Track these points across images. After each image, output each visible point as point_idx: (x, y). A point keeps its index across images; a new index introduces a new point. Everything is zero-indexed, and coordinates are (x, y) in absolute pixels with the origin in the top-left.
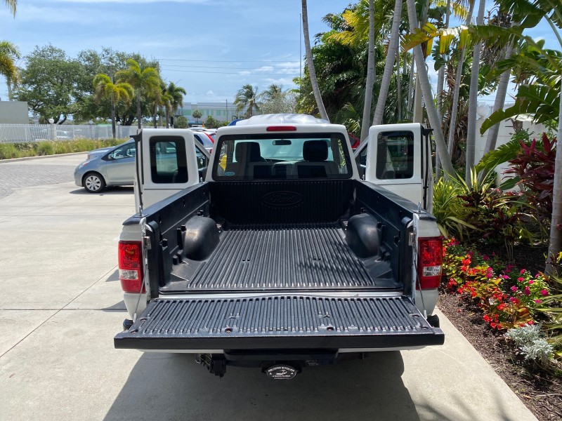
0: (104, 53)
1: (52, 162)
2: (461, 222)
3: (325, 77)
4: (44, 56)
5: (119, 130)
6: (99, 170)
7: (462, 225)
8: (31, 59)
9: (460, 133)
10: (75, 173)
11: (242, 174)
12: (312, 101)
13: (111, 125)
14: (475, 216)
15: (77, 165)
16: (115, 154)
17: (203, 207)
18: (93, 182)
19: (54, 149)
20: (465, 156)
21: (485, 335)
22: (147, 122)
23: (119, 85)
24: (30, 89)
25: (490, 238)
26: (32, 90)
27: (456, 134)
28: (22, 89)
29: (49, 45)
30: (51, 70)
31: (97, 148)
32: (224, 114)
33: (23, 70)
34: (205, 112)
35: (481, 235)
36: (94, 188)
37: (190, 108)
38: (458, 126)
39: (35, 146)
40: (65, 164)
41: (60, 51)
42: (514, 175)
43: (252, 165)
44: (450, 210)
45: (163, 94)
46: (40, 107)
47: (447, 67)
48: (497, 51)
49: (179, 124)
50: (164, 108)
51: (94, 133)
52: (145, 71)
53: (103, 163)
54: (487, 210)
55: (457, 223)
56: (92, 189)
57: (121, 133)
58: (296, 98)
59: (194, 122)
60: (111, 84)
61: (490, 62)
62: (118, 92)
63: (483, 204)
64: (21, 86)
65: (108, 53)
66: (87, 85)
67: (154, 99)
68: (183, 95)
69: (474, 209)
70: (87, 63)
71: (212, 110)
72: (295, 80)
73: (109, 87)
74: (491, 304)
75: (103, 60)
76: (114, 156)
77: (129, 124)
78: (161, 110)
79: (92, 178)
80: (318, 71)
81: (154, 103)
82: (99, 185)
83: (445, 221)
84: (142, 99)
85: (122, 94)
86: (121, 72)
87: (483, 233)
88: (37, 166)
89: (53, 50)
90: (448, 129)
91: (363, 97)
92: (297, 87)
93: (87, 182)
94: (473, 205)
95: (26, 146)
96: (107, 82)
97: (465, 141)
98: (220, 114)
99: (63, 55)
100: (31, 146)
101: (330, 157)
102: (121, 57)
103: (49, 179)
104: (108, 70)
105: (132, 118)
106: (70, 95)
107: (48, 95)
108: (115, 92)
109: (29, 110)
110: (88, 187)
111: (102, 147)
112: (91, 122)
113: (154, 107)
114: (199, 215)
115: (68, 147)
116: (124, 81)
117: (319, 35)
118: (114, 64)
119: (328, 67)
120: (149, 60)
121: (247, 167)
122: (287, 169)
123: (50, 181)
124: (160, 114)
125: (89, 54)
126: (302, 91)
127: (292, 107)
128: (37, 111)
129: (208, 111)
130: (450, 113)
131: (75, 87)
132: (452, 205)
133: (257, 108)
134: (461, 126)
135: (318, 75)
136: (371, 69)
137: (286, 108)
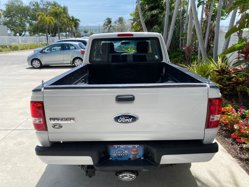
0: (41, 2)
1: (19, 54)
3: (145, 12)
4: (13, 4)
6: (39, 58)
8: (7, 5)
9: (210, 39)
10: (28, 59)
11: (106, 60)
12: (139, 24)
13: (46, 37)
14: (221, 80)
15: (28, 55)
17: (84, 78)
18: (36, 64)
19: (20, 48)
20: (212, 50)
21: (232, 144)
22: (63, 35)
24: (8, 20)
25: (230, 92)
27: (208, 39)
28: (4, 20)
30: (16, 11)
31: (40, 47)
33: (4, 11)
34: (89, 30)
36: (37, 67)
37: (82, 28)
38: (209, 36)
39: (10, 47)
42: (241, 59)
43: (111, 55)
45: (69, 21)
46: (13, 28)
47: (205, 6)
49: (77, 36)
50: (71, 29)
51: (38, 40)
53: (40, 55)
54: (228, 77)
56: (36, 67)
57: (51, 40)
58: (131, 23)
59: (84, 35)
60: (45, 17)
61: (226, 4)
62: (48, 21)
63: (226, 74)
64: (4, 18)
66: (34, 18)
68: (79, 22)
69: (221, 77)
70: (33, 7)
71: (93, 29)
73: (44, 19)
74: (236, 128)
75: (40, 6)
76: (46, 51)
77: (54, 36)
78: (69, 29)
79: (35, 62)
80: (142, 9)
82: (39, 65)
84: (60, 25)
86: (49, 11)
87: (226, 89)
88: (11, 56)
89: (17, 1)
91: (164, 22)
92: (132, 18)
93: (33, 63)
94: (221, 75)
95: (6, 47)
96: (43, 16)
97: (212, 43)
98: (96, 31)
99: (22, 3)
100: (8, 46)
101: (150, 51)
104: (44, 10)
105: (56, 33)
106: (26, 23)
107: (16, 22)
108: (46, 21)
109: (8, 29)
110: (34, 66)
112: (36, 35)
113: (66, 28)
114: (82, 82)
115: (26, 47)
116: (50, 16)
118: (46, 7)
119: (147, 7)
120: (62, 6)
121: (108, 56)
122: (128, 57)
123: (16, 63)
124: (68, 31)
125: (34, 3)
126: (134, 20)
127: (129, 28)
128: (12, 30)
129: (91, 30)
130: (206, 29)
131: (29, 19)
132: (210, 75)
133: (113, 27)
134: (211, 36)
135: (142, 11)
136: (168, 7)
137: (126, 28)
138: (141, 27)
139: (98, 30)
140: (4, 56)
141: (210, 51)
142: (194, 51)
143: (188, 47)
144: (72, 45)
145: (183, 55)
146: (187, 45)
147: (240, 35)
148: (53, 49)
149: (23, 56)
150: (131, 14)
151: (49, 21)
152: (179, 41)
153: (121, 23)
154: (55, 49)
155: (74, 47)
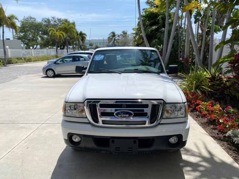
0: (52, 19)
1: (33, 65)
2: (207, 88)
4: (27, 21)
5: (59, 51)
6: (52, 68)
7: (207, 90)
8: (22, 22)
9: (206, 51)
10: (43, 70)
13: (56, 50)
14: (213, 86)
15: (43, 66)
16: (59, 61)
18: (50, 73)
19: (33, 60)
20: (208, 61)
21: (218, 134)
22: (71, 48)
23: (59, 32)
24: (22, 35)
26: (23, 35)
27: (204, 51)
28: (18, 35)
29: (29, 16)
30: (30, 27)
31: (50, 59)
32: (103, 44)
33: (19, 27)
34: (94, 43)
35: (216, 94)
36: (51, 76)
37: (88, 42)
38: (205, 48)
39: (25, 59)
40: (38, 66)
41: (34, 18)
42: (230, 68)
44: (202, 84)
45: (77, 36)
46: (26, 42)
47: (200, 22)
48: (222, 14)
49: (84, 49)
50: (78, 42)
51: (48, 53)
52: (69, 26)
53: (54, 65)
54: (218, 83)
55: (205, 89)
56: (50, 76)
58: (134, 37)
59: (90, 48)
60: (55, 32)
61: (219, 20)
63: (216, 81)
64: (18, 33)
65: (54, 19)
66: (45, 33)
67: (73, 38)
68: (85, 36)
69: (213, 83)
71: (97, 43)
72: (133, 29)
73: (54, 33)
74: (221, 121)
75: (52, 22)
77: (63, 49)
79: (50, 71)
81: (73, 40)
82: (53, 74)
83: (200, 88)
84: (68, 38)
85: (60, 36)
86: (59, 27)
87: (217, 93)
88: (26, 67)
89: (31, 18)
90: (201, 50)
92: (134, 32)
93: (48, 73)
94: (212, 81)
95: (21, 59)
96: (54, 31)
97: (208, 54)
98: (101, 44)
99: (35, 20)
100: (23, 58)
102: (59, 20)
103: (32, 72)
104: (54, 26)
105: (64, 46)
106: (38, 37)
107: (29, 37)
108: (57, 35)
109: (22, 43)
110: (48, 75)
111: (52, 59)
112: (47, 48)
113: (73, 42)
115: (38, 59)
116: (60, 31)
117: (144, 9)
118: (57, 24)
119: (148, 22)
120: (71, 22)
123: (32, 73)
124: (75, 44)
125: (46, 20)
126: (136, 34)
127: (132, 41)
128: (25, 44)
129: (96, 43)
130: (202, 43)
131: (40, 34)
132: (203, 81)
133: (117, 41)
134: (206, 48)
135: (144, 26)
136: (167, 24)
137: (129, 41)
138: (142, 40)
139: (103, 43)
140: (20, 67)
141: (206, 62)
142: (192, 62)
143: (186, 58)
144: (82, 57)
145: (181, 66)
146: (185, 57)
147: (232, 47)
148: (65, 61)
149: (36, 67)
150: (134, 29)
151: (59, 35)
152: (178, 53)
153: (124, 37)
154: (67, 61)
155: (83, 59)
